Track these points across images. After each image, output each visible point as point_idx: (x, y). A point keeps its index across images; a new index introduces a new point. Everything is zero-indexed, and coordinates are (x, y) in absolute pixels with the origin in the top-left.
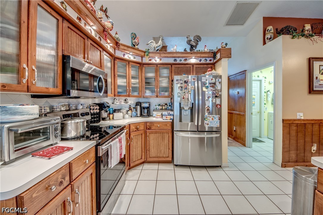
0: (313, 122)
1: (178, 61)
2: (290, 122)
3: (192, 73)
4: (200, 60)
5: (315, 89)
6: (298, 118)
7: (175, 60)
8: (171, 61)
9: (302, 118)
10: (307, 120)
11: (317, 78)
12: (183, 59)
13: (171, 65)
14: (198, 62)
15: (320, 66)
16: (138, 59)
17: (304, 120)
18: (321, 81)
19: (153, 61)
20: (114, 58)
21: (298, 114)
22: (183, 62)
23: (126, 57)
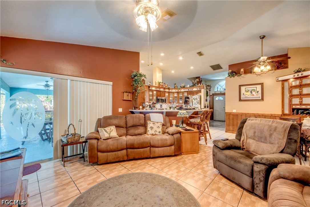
0: (241, 114)
1: (190, 90)
2: (229, 114)
3: (195, 94)
4: (198, 89)
5: (242, 99)
6: (234, 112)
7: (189, 90)
8: (187, 90)
9: (236, 112)
10: (238, 113)
11: (243, 94)
12: (191, 89)
13: (188, 91)
14: (197, 90)
15: (245, 88)
16: (177, 91)
17: (236, 113)
18: (246, 95)
19: (181, 91)
20: (169, 92)
21: (233, 110)
22: (191, 90)
23: (173, 91)
